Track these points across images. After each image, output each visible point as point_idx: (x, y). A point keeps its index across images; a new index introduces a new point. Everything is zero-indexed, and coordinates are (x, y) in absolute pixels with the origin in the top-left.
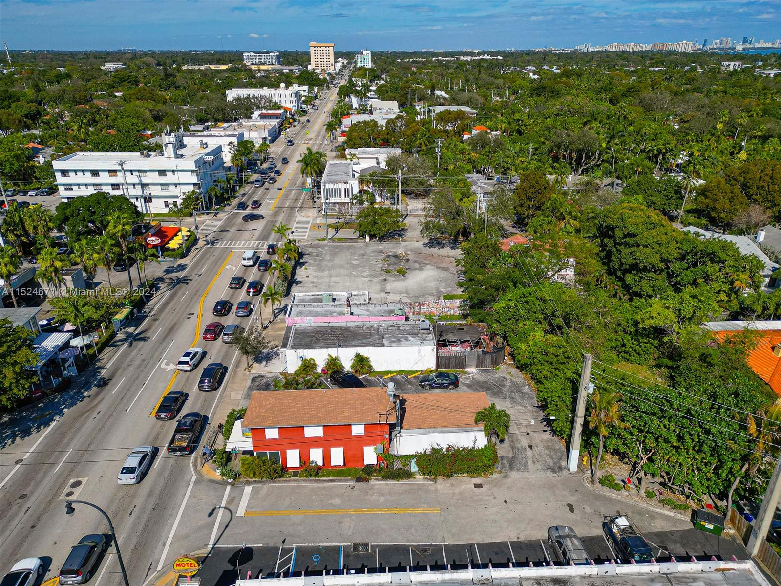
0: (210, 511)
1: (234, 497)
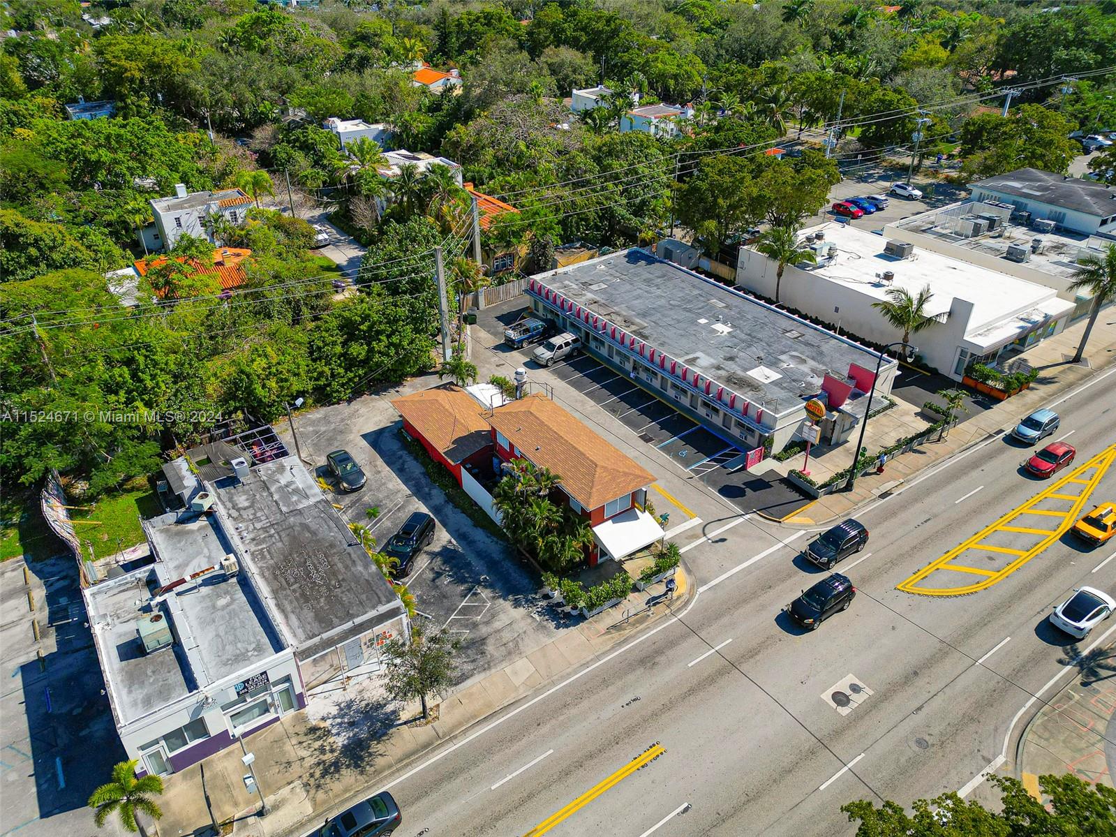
1: (687, 538)
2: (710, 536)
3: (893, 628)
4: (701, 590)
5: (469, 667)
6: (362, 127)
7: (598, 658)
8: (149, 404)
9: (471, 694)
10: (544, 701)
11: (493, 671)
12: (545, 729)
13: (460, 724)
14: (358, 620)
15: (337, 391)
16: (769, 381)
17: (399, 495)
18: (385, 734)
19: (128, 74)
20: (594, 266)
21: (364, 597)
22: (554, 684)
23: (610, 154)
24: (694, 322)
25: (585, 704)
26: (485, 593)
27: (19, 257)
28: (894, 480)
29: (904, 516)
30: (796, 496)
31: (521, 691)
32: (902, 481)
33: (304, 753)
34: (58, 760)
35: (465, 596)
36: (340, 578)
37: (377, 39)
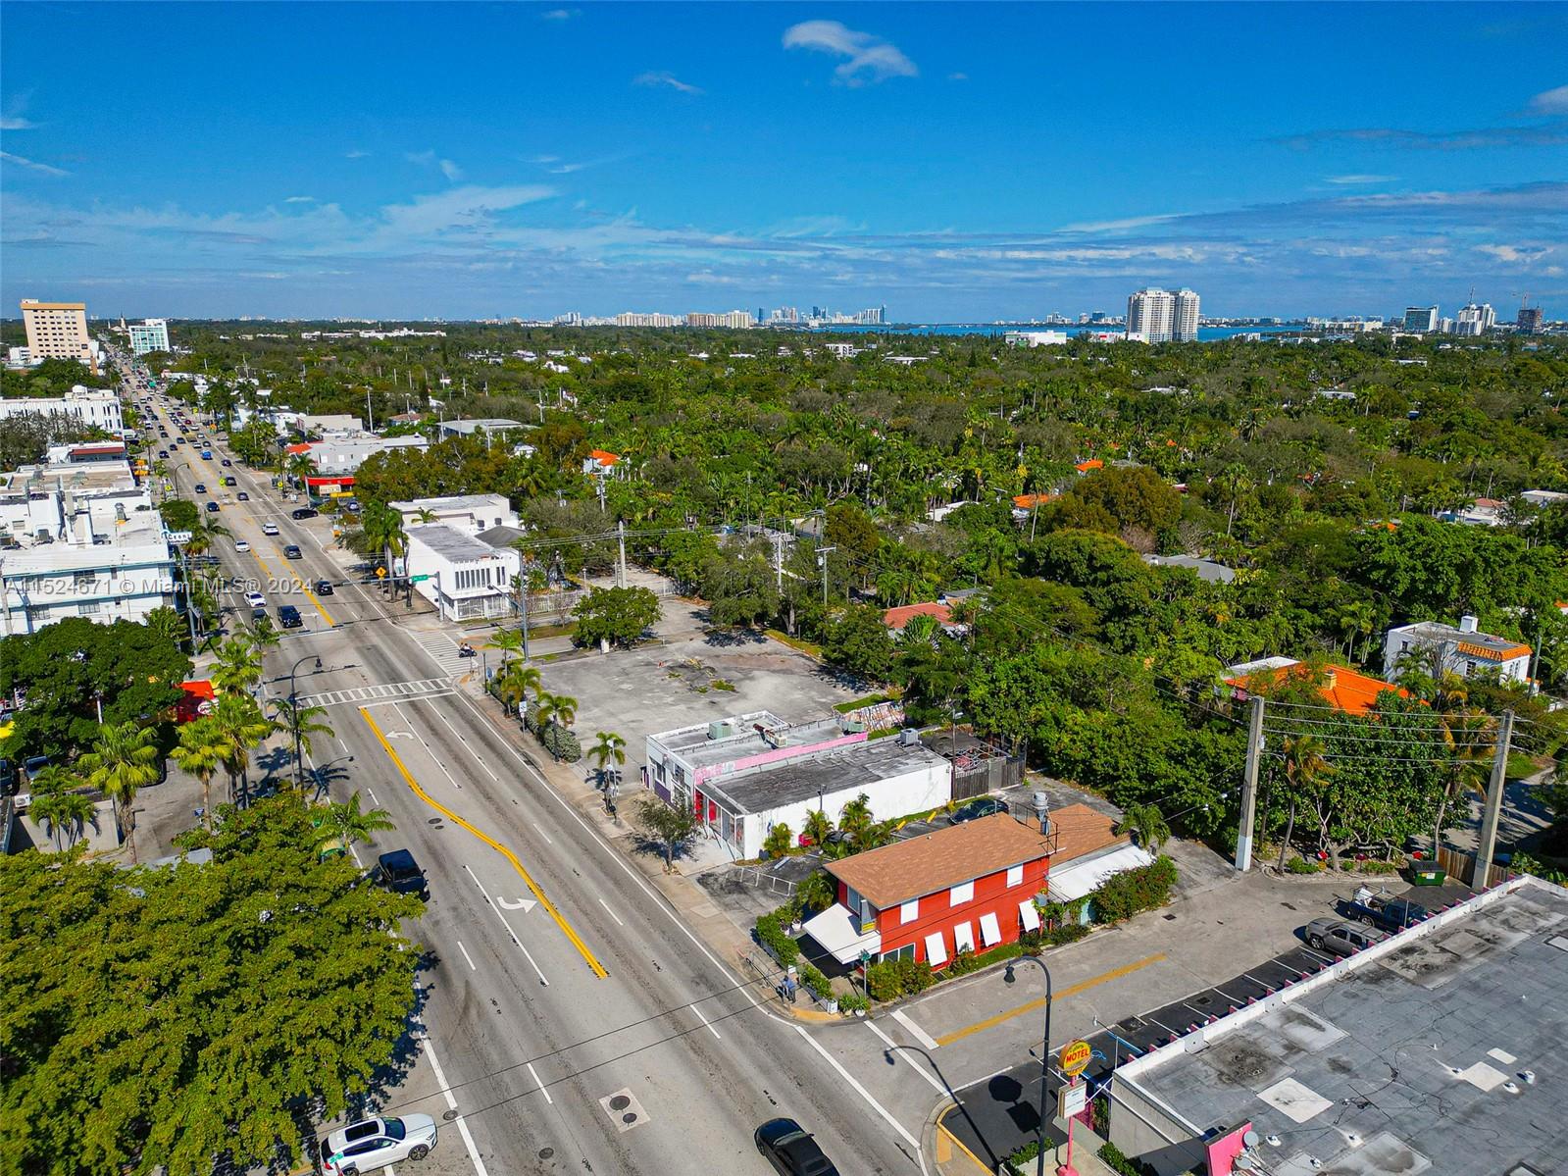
0: (884, 1058)
1: (894, 1031)
4: (801, 1029)
5: (716, 887)
7: (712, 952)
9: (688, 889)
11: (709, 897)
12: (644, 922)
13: (662, 885)
14: (730, 800)
21: (758, 801)
36: (780, 792)
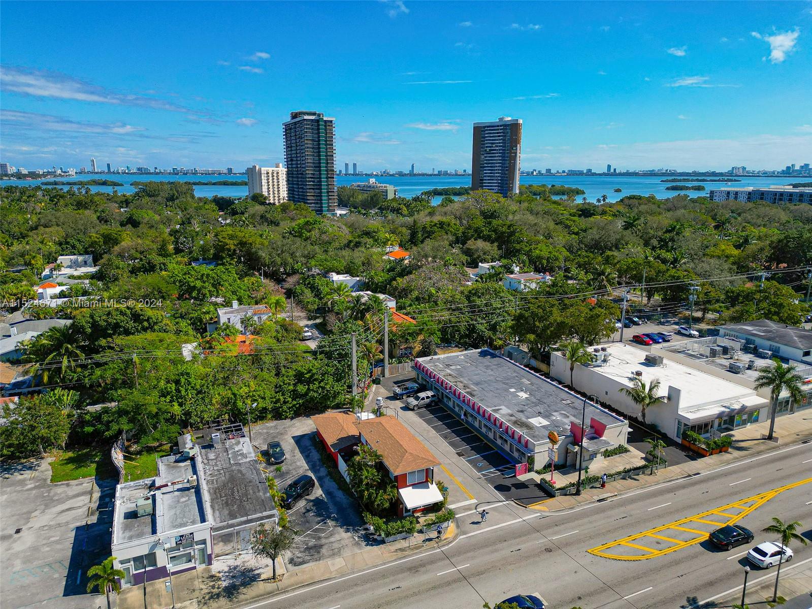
1: (464, 509)
2: (478, 510)
3: (576, 572)
4: (461, 537)
5: (308, 558)
6: (348, 278)
7: (385, 564)
8: (181, 405)
9: (304, 572)
10: (344, 581)
11: (321, 562)
12: (339, 595)
13: (293, 585)
14: (250, 517)
15: (285, 411)
16: (541, 425)
17: (302, 469)
18: (249, 584)
19: (228, 247)
20: (458, 356)
21: (258, 507)
22: (354, 573)
23: (475, 294)
24: (507, 390)
25: (368, 585)
26: (330, 523)
27: (138, 326)
28: (611, 492)
29: (610, 513)
30: (542, 494)
31: (333, 574)
32: (616, 494)
33: (203, 587)
34: (80, 571)
35: (320, 523)
36: (249, 497)
37: (374, 234)
